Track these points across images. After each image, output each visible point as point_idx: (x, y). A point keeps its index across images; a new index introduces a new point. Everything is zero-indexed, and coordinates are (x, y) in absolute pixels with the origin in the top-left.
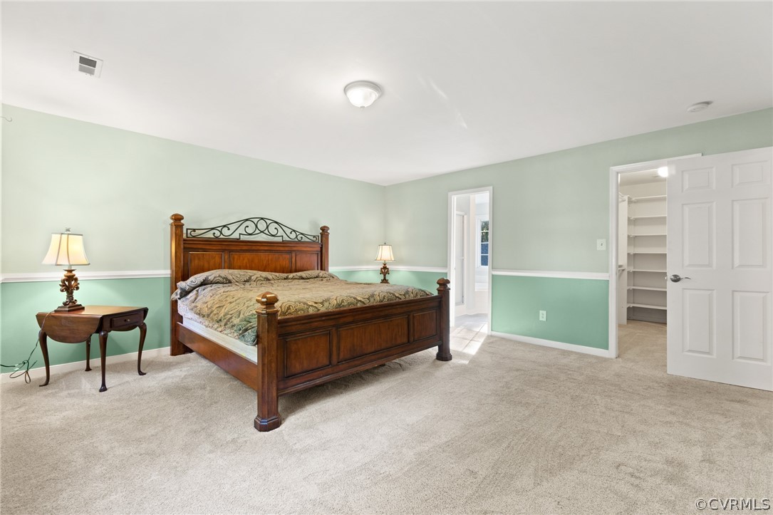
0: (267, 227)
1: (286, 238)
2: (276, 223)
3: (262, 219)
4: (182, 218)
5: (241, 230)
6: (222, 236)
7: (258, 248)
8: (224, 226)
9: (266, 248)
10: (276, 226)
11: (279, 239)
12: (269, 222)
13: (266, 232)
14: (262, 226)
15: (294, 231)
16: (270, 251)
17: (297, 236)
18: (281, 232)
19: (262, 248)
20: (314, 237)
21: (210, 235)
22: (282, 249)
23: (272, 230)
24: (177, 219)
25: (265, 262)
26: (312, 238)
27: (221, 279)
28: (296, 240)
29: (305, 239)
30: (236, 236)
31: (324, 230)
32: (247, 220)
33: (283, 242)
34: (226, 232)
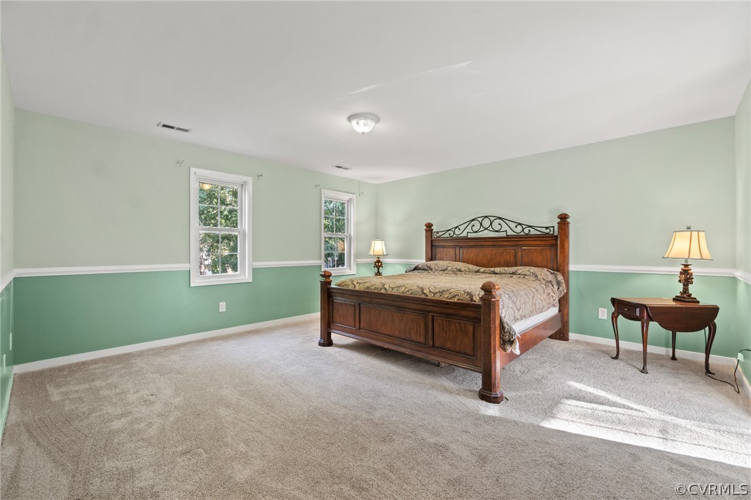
0: (491, 224)
1: (510, 233)
2: (500, 218)
3: (486, 217)
4: (432, 225)
5: (469, 229)
6: (455, 236)
7: (482, 243)
8: (457, 227)
9: (490, 243)
10: (499, 221)
11: (503, 234)
12: (492, 219)
13: (490, 228)
14: (486, 223)
15: (520, 224)
16: (494, 246)
17: (523, 229)
18: (505, 227)
19: (486, 243)
20: (547, 228)
21: (447, 235)
22: (505, 243)
23: (496, 226)
24: (429, 226)
25: (489, 258)
26: (544, 230)
27: (426, 267)
28: (522, 233)
29: (533, 232)
30: (464, 234)
31: (563, 219)
32: (473, 220)
33: (508, 237)
34: (457, 232)
